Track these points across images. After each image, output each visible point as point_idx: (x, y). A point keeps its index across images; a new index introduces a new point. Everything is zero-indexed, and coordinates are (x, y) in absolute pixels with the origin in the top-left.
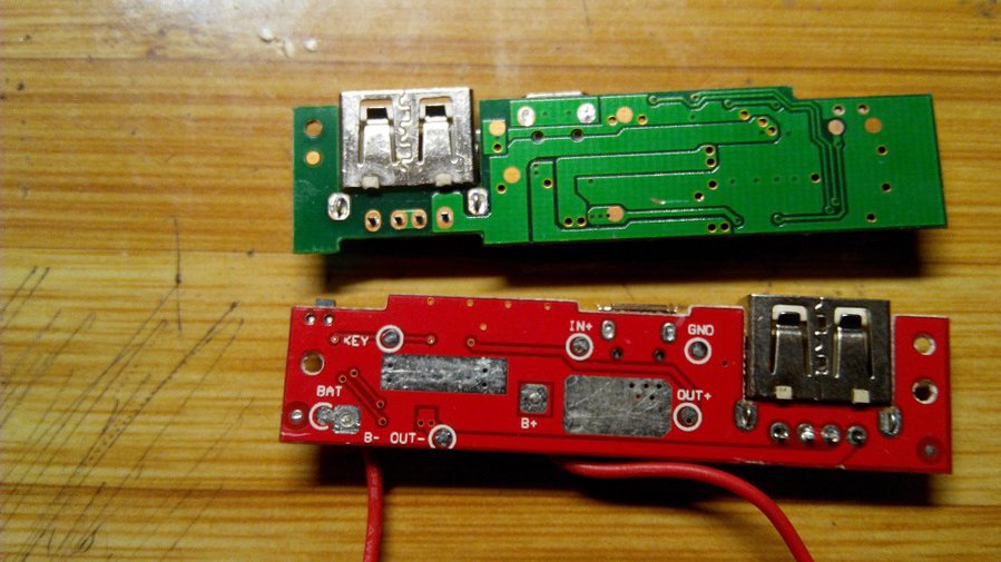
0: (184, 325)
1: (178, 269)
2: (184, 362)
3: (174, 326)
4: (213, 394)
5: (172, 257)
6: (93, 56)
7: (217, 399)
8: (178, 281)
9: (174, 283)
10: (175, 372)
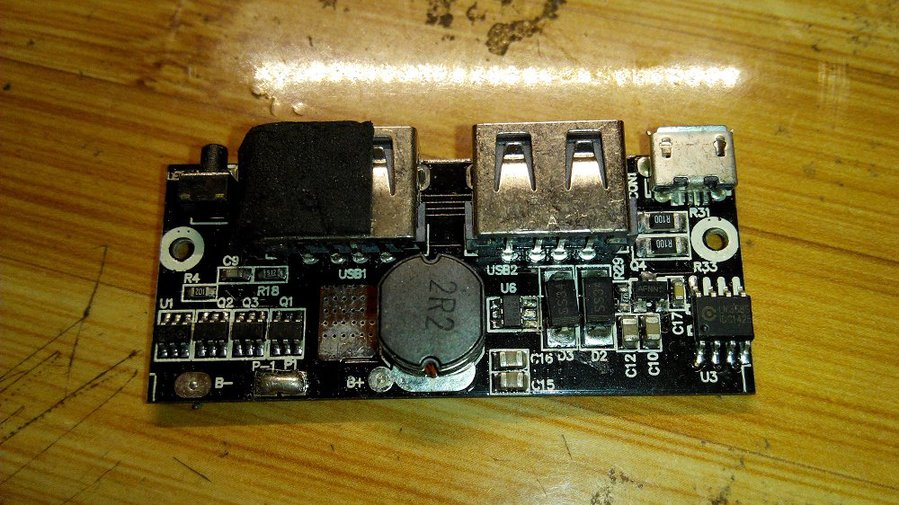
0: (76, 363)
1: (91, 301)
2: (62, 402)
3: (65, 361)
4: (79, 446)
5: (90, 288)
6: (85, 73)
7: (82, 453)
8: (86, 314)
9: (82, 316)
10: (49, 411)
